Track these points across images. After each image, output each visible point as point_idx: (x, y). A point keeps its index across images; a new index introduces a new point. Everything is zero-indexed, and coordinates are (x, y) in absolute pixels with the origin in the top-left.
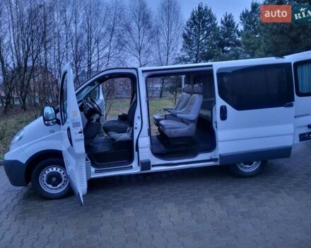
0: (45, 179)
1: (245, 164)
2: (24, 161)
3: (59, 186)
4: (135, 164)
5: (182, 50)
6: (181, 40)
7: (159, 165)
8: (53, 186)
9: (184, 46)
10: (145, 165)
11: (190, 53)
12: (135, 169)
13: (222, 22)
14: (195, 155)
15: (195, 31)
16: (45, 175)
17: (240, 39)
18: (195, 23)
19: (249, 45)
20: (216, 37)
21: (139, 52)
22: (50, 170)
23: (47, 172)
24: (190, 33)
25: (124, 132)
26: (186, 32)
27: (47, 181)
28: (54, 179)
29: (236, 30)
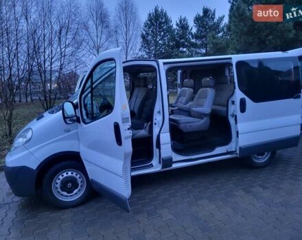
0: (58, 186)
1: (258, 155)
2: (34, 166)
3: (75, 192)
4: (155, 161)
5: (140, 50)
6: (140, 40)
7: (179, 161)
8: (68, 193)
9: (142, 46)
10: (167, 162)
11: (148, 53)
12: (156, 167)
13: (177, 25)
14: (212, 149)
15: (152, 32)
16: (59, 182)
17: (194, 40)
18: (152, 24)
19: (217, 44)
20: (173, 39)
21: (98, 51)
22: (65, 175)
23: (61, 177)
24: (148, 34)
25: (142, 128)
26: (144, 33)
27: (61, 188)
28: (70, 185)
29: (190, 33)
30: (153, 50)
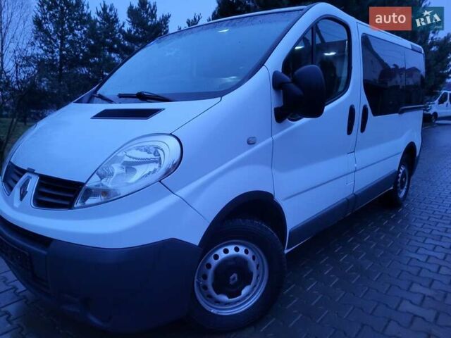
9: (36, 38)
13: (99, 13)
22: (222, 255)
26: (40, 15)
27: (213, 287)
28: (233, 278)
29: (121, 31)
30: (56, 48)
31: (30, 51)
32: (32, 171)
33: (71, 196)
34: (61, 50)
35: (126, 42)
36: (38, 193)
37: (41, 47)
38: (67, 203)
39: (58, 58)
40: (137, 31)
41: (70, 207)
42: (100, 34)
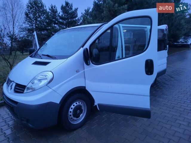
5: (24, 23)
9: (26, 21)
11: (30, 26)
13: (50, 9)
16: (72, 110)
20: (48, 17)
23: (73, 107)
28: (78, 112)
29: (59, 16)
30: (34, 24)
31: (24, 26)
32: (14, 82)
33: (23, 89)
34: (36, 25)
35: (61, 20)
36: (15, 88)
37: (28, 24)
38: (22, 91)
39: (35, 28)
40: (65, 15)
41: (23, 93)
42: (51, 17)
